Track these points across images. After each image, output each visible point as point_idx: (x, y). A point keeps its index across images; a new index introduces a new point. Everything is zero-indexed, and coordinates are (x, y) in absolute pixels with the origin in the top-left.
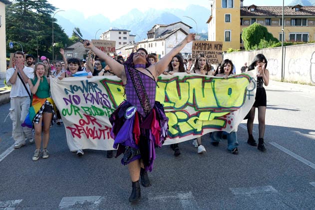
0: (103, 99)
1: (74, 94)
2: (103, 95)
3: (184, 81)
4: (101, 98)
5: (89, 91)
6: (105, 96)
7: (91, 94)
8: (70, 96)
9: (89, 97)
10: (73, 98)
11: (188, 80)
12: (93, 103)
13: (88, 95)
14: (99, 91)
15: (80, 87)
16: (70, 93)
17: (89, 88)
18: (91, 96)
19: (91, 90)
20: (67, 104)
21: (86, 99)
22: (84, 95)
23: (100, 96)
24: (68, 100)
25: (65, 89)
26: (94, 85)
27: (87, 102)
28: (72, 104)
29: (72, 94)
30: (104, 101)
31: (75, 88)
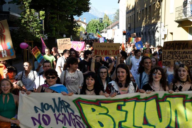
0: (76, 120)
1: (44, 114)
2: (76, 116)
3: (164, 100)
4: (74, 119)
5: (61, 111)
6: (78, 118)
7: (63, 114)
8: (39, 115)
9: (61, 118)
10: (43, 119)
11: (168, 99)
12: (65, 125)
13: (59, 115)
14: (71, 112)
15: (51, 106)
16: (40, 112)
17: (61, 108)
18: (63, 116)
19: (63, 110)
20: (35, 124)
21: (57, 119)
22: (55, 115)
23: (73, 117)
24: (36, 120)
25: (35, 107)
26: (66, 104)
27: (57, 123)
28: (40, 124)
29: (42, 113)
30: (77, 122)
31: (46, 106)
